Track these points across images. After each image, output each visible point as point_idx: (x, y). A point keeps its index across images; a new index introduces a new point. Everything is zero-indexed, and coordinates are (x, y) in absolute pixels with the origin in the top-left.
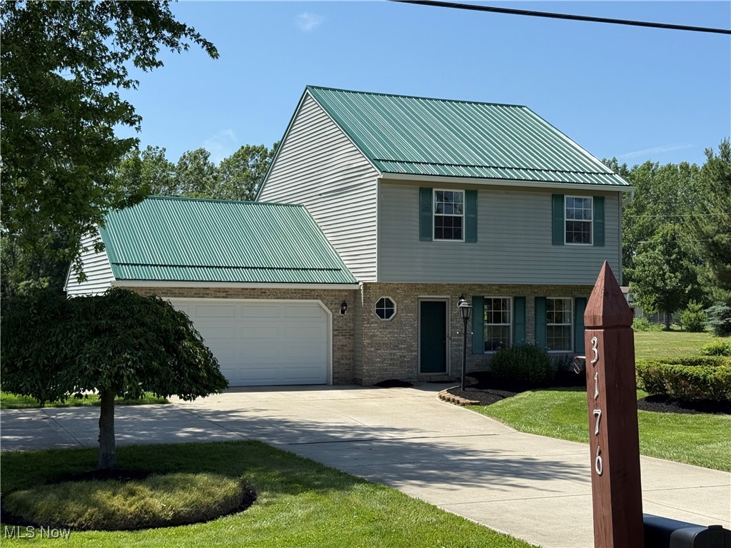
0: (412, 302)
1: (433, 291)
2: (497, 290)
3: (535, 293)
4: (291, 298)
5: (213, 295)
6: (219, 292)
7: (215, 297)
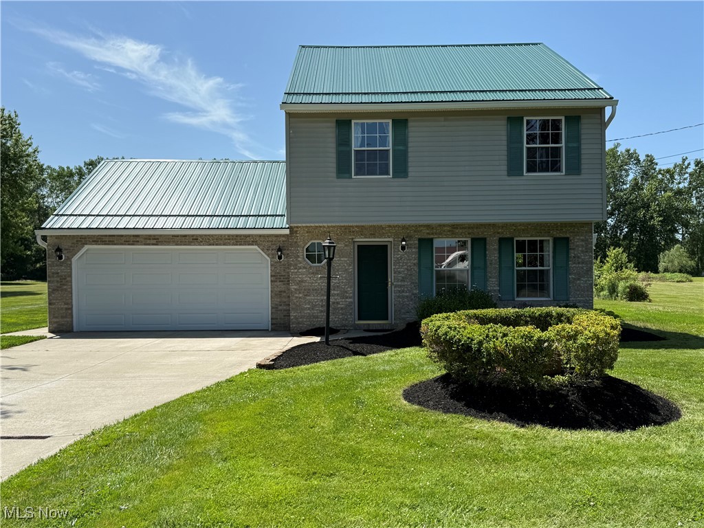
0: (346, 246)
1: (371, 234)
2: (449, 231)
3: (498, 233)
4: (224, 245)
5: (144, 242)
6: (150, 239)
7: (145, 244)
